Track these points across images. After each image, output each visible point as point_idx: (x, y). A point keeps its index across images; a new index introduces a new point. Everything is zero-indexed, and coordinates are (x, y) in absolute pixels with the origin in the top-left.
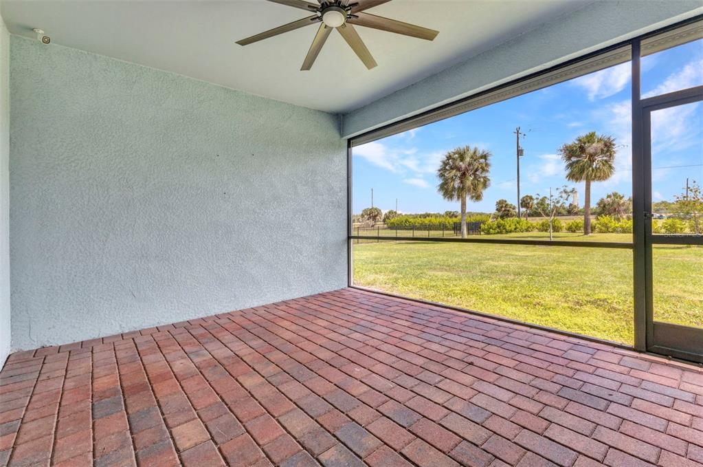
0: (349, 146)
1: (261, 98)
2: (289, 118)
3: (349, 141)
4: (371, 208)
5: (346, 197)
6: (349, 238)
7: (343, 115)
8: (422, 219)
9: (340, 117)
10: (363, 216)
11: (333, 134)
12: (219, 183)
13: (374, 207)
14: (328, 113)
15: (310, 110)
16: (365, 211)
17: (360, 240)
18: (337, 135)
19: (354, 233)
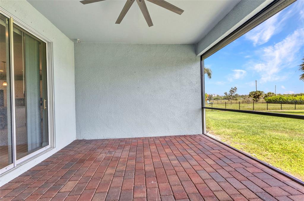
0: (201, 59)
1: (153, 44)
2: (167, 51)
3: (201, 56)
4: (256, 91)
5: (201, 87)
6: (203, 108)
7: (197, 44)
8: (294, 97)
9: (195, 46)
10: (250, 95)
11: (192, 54)
12: (136, 83)
13: (258, 90)
14: (188, 45)
15: (178, 45)
16: (252, 93)
17: (213, 110)
18: (194, 55)
19: (206, 106)
